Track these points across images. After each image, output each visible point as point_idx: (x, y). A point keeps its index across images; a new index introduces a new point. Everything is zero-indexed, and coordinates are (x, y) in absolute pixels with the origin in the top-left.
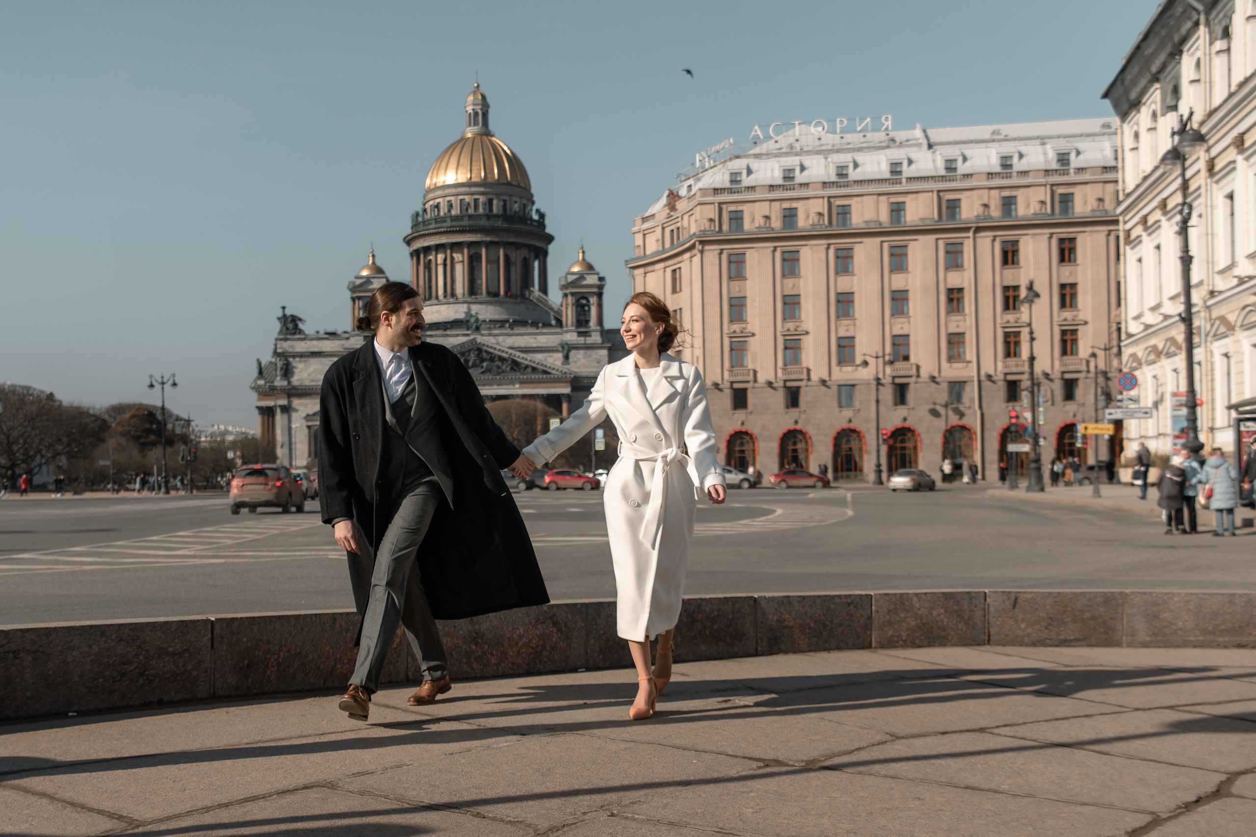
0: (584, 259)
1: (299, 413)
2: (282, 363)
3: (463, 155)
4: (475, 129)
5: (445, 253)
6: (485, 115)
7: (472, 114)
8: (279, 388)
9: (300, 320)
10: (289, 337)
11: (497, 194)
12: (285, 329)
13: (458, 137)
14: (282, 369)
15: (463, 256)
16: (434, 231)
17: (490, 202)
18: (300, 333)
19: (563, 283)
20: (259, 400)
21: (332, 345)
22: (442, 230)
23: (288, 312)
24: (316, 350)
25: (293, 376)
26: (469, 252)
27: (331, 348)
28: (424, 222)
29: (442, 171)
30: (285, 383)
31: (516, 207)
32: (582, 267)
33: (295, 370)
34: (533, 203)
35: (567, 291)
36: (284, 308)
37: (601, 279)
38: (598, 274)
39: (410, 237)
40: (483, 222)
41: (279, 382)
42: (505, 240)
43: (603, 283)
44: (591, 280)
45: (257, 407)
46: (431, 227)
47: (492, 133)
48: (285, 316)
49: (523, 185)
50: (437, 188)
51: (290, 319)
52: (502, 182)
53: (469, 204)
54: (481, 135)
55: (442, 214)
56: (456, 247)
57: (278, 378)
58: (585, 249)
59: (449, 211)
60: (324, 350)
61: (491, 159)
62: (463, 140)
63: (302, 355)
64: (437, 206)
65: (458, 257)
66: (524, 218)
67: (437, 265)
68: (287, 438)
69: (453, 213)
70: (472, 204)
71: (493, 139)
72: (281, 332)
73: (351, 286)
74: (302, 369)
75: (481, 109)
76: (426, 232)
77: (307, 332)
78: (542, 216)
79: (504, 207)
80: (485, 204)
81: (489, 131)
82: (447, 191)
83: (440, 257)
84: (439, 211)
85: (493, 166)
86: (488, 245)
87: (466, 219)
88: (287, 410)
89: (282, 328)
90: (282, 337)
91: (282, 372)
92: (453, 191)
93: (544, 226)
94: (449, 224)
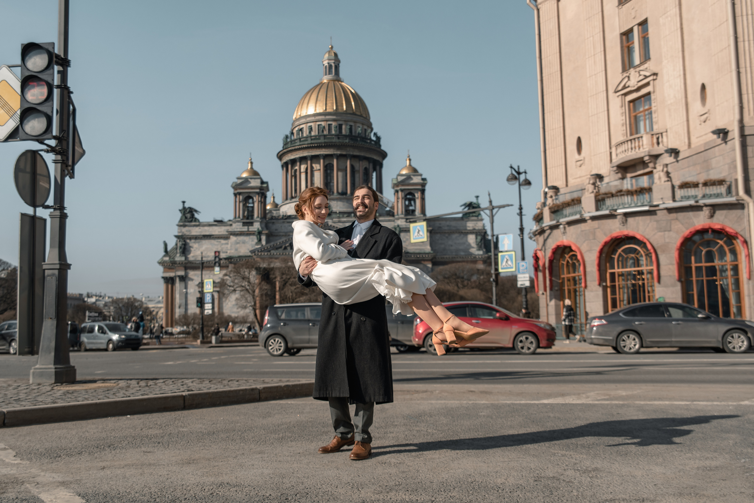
0: (410, 165)
1: (194, 281)
2: (181, 243)
3: (320, 94)
4: (330, 77)
5: (307, 164)
6: (337, 68)
7: (327, 67)
8: (178, 262)
9: (196, 211)
10: (187, 224)
11: (345, 121)
12: (184, 218)
13: (318, 83)
14: (181, 248)
15: (320, 166)
16: (299, 147)
17: (340, 126)
18: (195, 221)
19: (395, 182)
20: (164, 272)
21: (220, 230)
22: (305, 146)
23: (187, 205)
24: (207, 233)
25: (190, 253)
26: (324, 162)
27: (219, 232)
28: (291, 141)
29: (305, 105)
30: (183, 259)
31: (359, 130)
32: (409, 170)
33: (192, 249)
34: (372, 130)
35: (398, 188)
36: (184, 202)
37: (424, 179)
38: (421, 175)
39: (281, 153)
40: (335, 140)
41: (179, 258)
42: (351, 153)
43: (425, 182)
44: (416, 180)
45: (163, 278)
46: (296, 144)
47: (342, 80)
48: (184, 208)
49: (364, 116)
50: (301, 118)
51: (188, 211)
52: (349, 112)
53: (324, 127)
54: (334, 80)
55: (305, 135)
56: (315, 158)
57: (178, 255)
58: (411, 157)
59: (310, 132)
60: (213, 233)
61: (341, 96)
62: (321, 85)
63: (196, 238)
64: (301, 130)
65: (316, 166)
66: (365, 138)
67: (300, 173)
68: (184, 301)
69: (313, 134)
70: (327, 128)
71: (343, 84)
72: (181, 219)
73: (234, 185)
74: (196, 248)
75: (334, 63)
76: (293, 148)
77: (201, 221)
78: (378, 139)
79: (351, 129)
80: (336, 127)
81: (340, 79)
82: (309, 119)
83: (303, 167)
84: (302, 133)
85: (342, 101)
86: (339, 157)
87: (322, 138)
88: (184, 279)
89: (182, 217)
90: (182, 224)
91: (181, 250)
92: (313, 119)
93: (380, 146)
94: (309, 141)
